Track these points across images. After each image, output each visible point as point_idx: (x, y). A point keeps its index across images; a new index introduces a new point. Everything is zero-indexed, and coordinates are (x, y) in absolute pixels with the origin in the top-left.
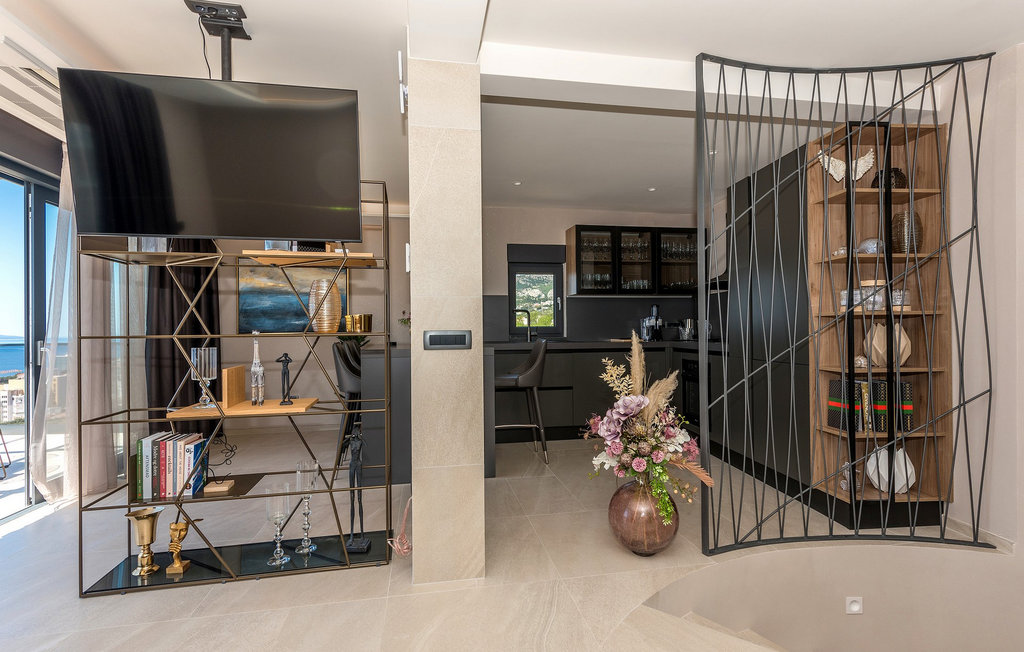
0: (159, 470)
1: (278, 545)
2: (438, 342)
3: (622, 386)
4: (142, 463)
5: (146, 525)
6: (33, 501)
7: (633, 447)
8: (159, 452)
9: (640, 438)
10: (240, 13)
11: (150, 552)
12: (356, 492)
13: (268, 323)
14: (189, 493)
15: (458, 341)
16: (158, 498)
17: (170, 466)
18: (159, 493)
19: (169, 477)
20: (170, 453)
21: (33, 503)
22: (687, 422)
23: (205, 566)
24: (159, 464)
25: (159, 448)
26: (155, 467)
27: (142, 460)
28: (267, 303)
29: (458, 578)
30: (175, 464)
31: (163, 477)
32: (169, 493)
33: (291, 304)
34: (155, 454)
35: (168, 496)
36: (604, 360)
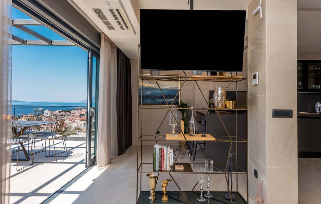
0: (161, 159)
1: (202, 193)
4: (155, 156)
5: (153, 180)
6: (88, 166)
8: (161, 152)
11: (154, 191)
12: (230, 175)
13: (149, 101)
15: (285, 114)
16: (161, 170)
17: (165, 158)
18: (161, 169)
19: (165, 162)
20: (165, 153)
21: (88, 167)
24: (161, 157)
25: (161, 151)
26: (160, 158)
27: (155, 155)
28: (149, 93)
30: (167, 158)
31: (162, 162)
32: (164, 169)
33: (158, 93)
34: (160, 153)
35: (164, 170)
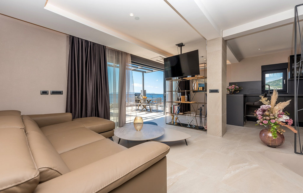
2: (216, 91)
3: (266, 103)
7: (264, 118)
9: (267, 116)
10: (182, 43)
11: (173, 121)
14: (177, 113)
18: (174, 113)
22: (289, 114)
23: (179, 124)
25: (174, 106)
29: (216, 136)
30: (176, 109)
31: (174, 110)
36: (260, 96)
